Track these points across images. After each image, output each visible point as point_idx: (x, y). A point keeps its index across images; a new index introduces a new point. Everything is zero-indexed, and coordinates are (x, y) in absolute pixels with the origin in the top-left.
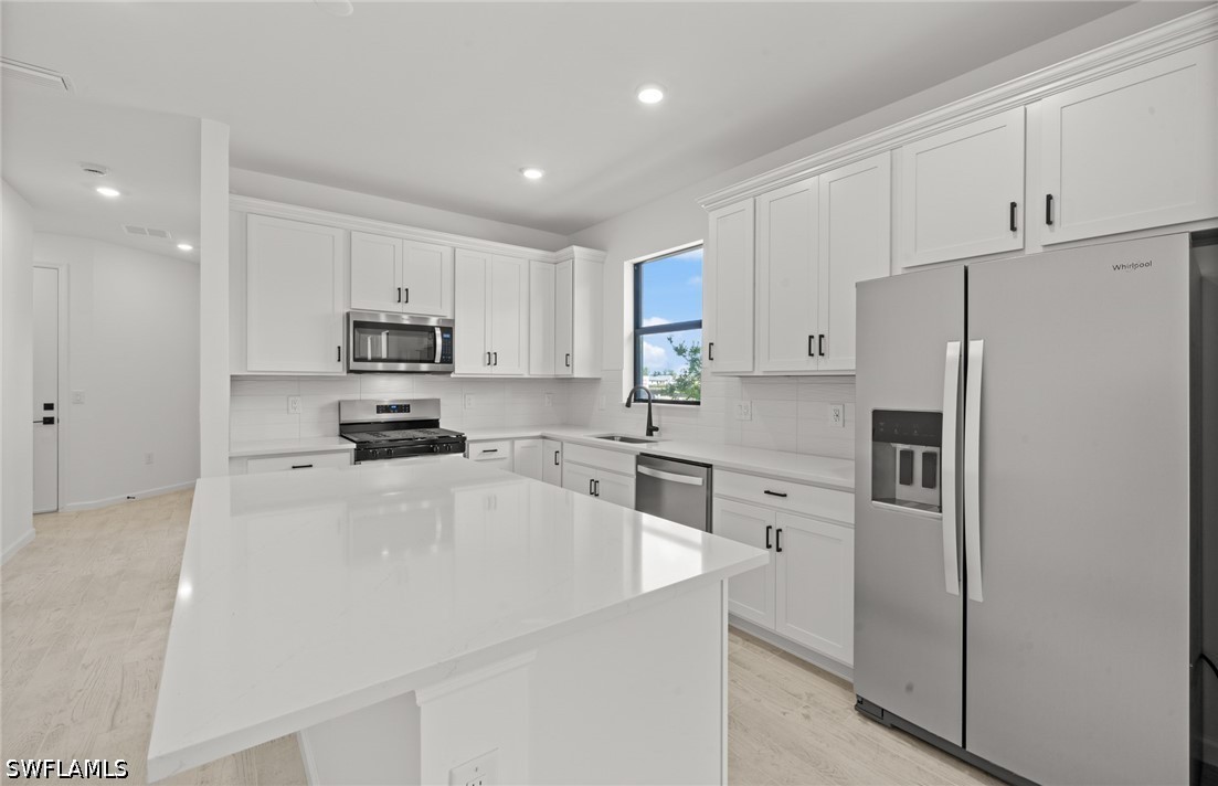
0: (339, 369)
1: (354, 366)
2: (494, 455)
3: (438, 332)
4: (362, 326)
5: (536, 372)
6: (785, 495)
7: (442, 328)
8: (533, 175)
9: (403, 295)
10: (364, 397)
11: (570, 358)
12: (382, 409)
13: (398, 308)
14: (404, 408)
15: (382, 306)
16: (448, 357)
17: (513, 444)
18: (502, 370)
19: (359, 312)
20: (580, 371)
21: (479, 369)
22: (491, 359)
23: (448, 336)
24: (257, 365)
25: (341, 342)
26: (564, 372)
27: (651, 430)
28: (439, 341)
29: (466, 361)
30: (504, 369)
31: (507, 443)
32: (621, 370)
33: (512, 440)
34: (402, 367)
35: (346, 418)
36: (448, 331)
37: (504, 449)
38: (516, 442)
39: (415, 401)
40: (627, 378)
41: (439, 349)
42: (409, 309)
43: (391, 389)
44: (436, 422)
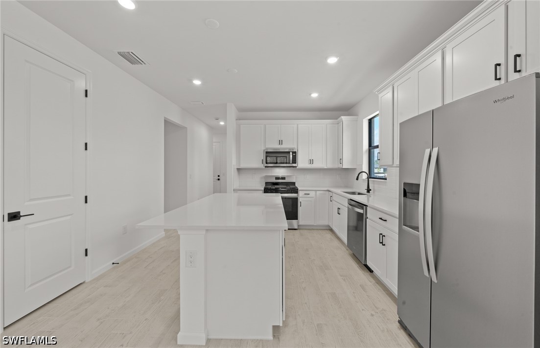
0: (262, 166)
1: (266, 165)
2: (308, 196)
3: (291, 153)
4: (268, 153)
5: (330, 166)
6: (386, 221)
7: (292, 152)
8: (315, 95)
9: (281, 142)
10: (271, 175)
11: (341, 160)
12: (277, 179)
13: (279, 146)
14: (284, 179)
15: (274, 146)
16: (294, 161)
17: (316, 192)
18: (315, 165)
19: (267, 149)
20: (346, 166)
21: (307, 165)
22: (311, 162)
23: (294, 154)
24: (242, 166)
25: (262, 158)
26: (340, 166)
27: (369, 190)
28: (291, 156)
29: (302, 163)
31: (314, 192)
32: (362, 165)
33: (316, 191)
34: (285, 165)
35: (267, 181)
36: (294, 153)
37: (312, 194)
38: (317, 192)
39: (287, 176)
40: (365, 168)
41: (291, 159)
42: (282, 146)
43: (280, 172)
44: (295, 184)
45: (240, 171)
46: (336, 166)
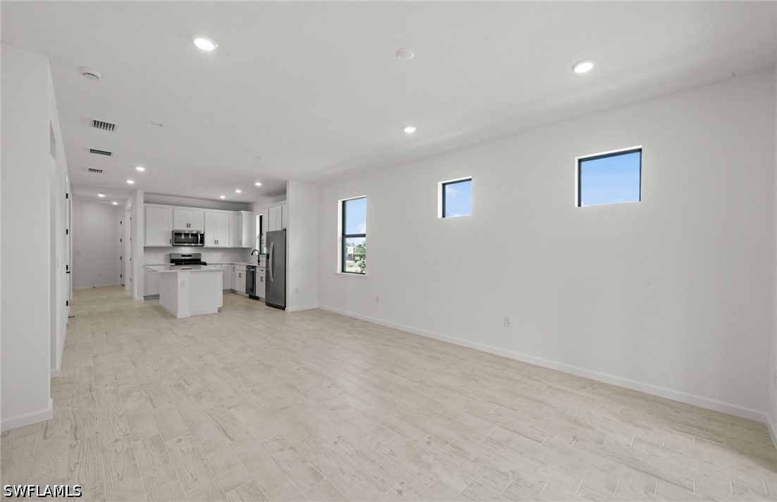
0: (170, 245)
1: (174, 244)
3: (199, 235)
4: (177, 234)
10: (178, 252)
11: (241, 242)
12: (183, 256)
13: (187, 229)
14: (190, 256)
15: (181, 227)
16: (202, 241)
19: (176, 230)
20: (244, 246)
21: (213, 245)
24: (149, 244)
25: (171, 238)
26: (240, 246)
28: (199, 237)
29: (209, 242)
30: (220, 245)
31: (219, 265)
32: (255, 245)
34: (193, 245)
35: (172, 258)
38: (222, 265)
39: (194, 254)
41: (200, 240)
42: (190, 229)
43: (186, 250)
44: (200, 260)
45: (147, 249)
46: (236, 246)
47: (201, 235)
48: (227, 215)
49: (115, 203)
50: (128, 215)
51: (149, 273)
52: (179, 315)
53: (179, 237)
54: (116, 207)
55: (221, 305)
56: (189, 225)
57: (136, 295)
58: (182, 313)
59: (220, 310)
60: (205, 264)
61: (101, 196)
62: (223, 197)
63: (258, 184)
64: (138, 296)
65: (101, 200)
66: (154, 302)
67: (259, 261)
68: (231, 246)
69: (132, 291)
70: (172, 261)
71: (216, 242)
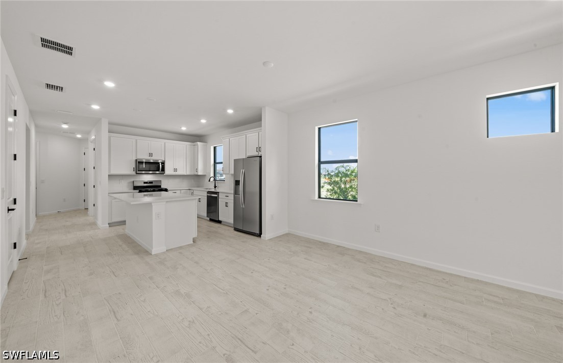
0: (134, 173)
1: (137, 172)
2: (176, 194)
3: (160, 163)
4: (140, 163)
6: (228, 196)
10: (140, 180)
11: (197, 169)
12: (145, 183)
13: (150, 158)
14: (151, 182)
15: (144, 157)
16: (163, 169)
17: (181, 191)
20: (200, 173)
21: (172, 173)
23: (163, 165)
24: (113, 172)
25: (134, 166)
26: (196, 173)
28: (161, 166)
29: (169, 170)
30: (179, 173)
32: (210, 173)
34: (151, 172)
35: (135, 185)
37: (178, 192)
39: (154, 181)
40: (212, 175)
41: (161, 168)
42: (152, 158)
43: (148, 178)
44: (160, 186)
45: (111, 177)
46: (192, 173)
47: (162, 163)
48: (184, 146)
49: (79, 136)
50: (91, 146)
51: (113, 200)
52: (155, 251)
53: (141, 166)
54: (79, 140)
55: (195, 235)
56: (151, 155)
57: (99, 222)
58: (157, 248)
59: (194, 240)
60: (166, 190)
61: (65, 126)
62: (184, 129)
63: (230, 111)
64: (102, 222)
65: (65, 131)
66: (119, 229)
67: (215, 187)
68: (188, 173)
69: (95, 216)
70: (135, 188)
71: (175, 170)
